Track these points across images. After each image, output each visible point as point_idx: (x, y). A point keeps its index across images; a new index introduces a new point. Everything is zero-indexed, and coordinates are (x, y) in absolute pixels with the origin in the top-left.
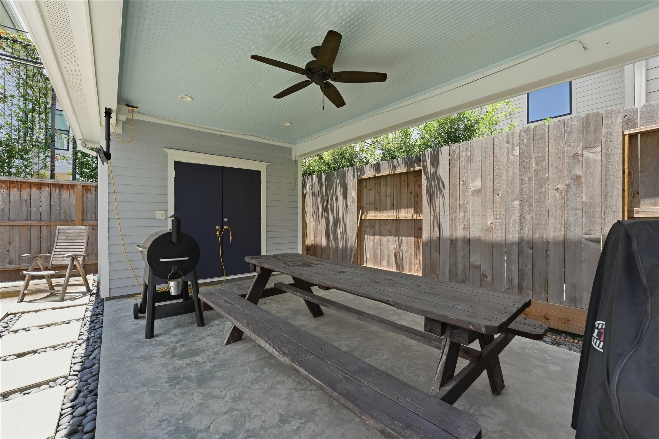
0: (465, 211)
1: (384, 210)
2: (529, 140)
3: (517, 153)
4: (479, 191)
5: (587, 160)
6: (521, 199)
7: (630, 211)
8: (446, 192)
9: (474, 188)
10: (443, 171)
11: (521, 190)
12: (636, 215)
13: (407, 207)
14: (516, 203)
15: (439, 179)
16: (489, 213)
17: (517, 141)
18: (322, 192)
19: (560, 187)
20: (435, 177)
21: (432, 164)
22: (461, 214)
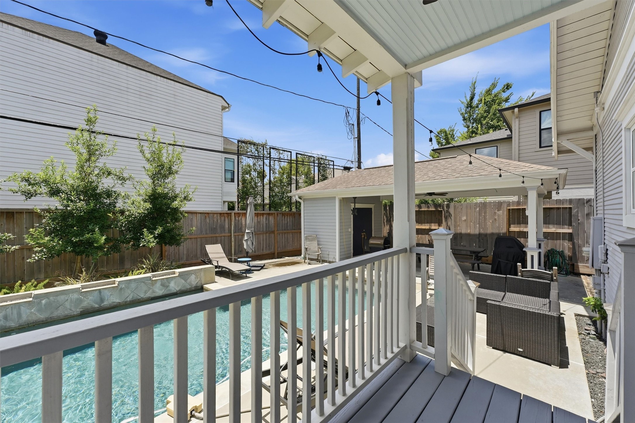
0: (460, 227)
1: (423, 223)
2: (482, 206)
3: (478, 209)
4: (465, 220)
5: (498, 214)
6: (479, 224)
7: (509, 229)
8: (453, 218)
9: (463, 219)
10: (451, 210)
11: (479, 221)
12: (510, 230)
13: (435, 223)
14: (478, 225)
15: (450, 213)
16: (469, 228)
17: (478, 206)
18: (387, 214)
19: (491, 221)
20: (448, 211)
21: (447, 208)
22: (459, 228)
